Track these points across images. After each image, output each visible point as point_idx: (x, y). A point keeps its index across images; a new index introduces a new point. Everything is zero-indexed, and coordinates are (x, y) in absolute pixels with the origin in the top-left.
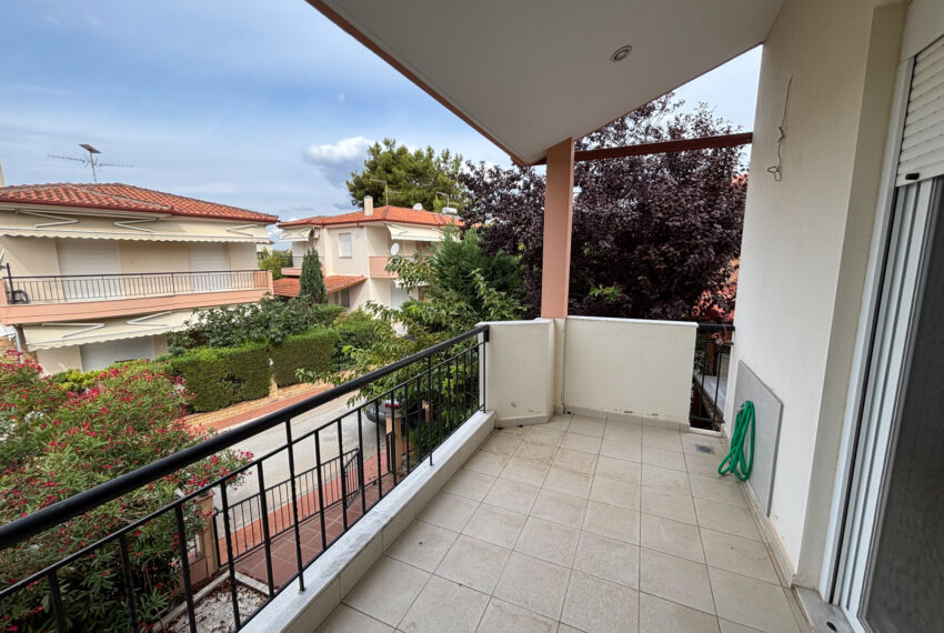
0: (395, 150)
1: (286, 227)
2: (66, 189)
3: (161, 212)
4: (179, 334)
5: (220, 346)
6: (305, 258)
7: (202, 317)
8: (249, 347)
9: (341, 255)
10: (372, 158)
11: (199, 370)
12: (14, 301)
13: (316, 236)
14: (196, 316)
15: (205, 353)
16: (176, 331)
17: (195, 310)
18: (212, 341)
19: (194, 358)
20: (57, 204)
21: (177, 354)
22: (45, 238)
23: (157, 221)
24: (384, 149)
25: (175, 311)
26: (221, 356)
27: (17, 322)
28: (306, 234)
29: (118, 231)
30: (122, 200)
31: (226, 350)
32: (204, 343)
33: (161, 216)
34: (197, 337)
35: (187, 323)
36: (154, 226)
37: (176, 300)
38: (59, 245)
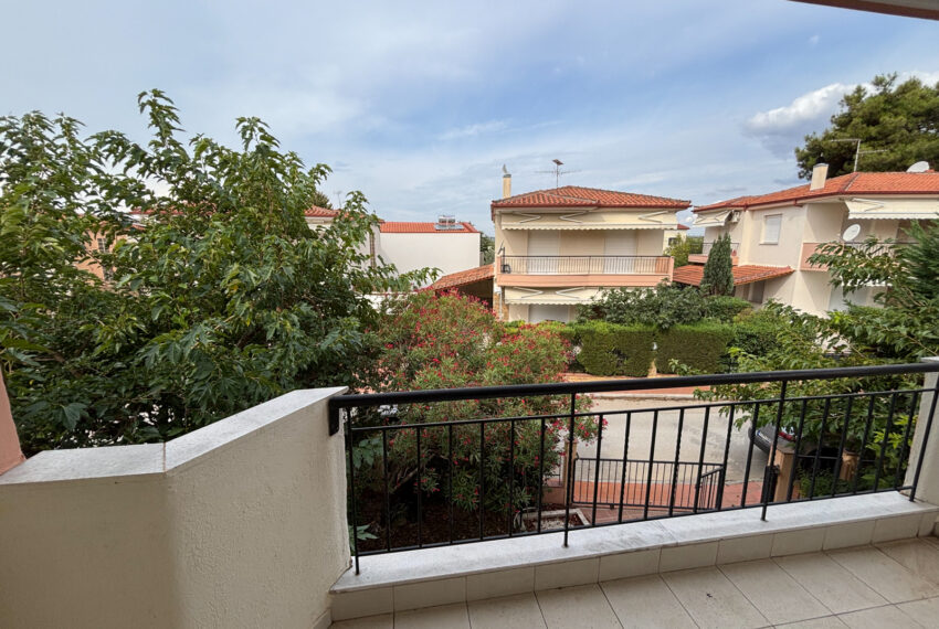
0: (893, 89)
1: (701, 211)
2: (538, 194)
3: (591, 205)
4: (586, 307)
5: (613, 322)
6: (714, 245)
7: (605, 295)
8: (637, 327)
9: (762, 242)
10: (846, 110)
11: (593, 339)
12: (504, 271)
13: (735, 220)
14: (600, 293)
15: (600, 326)
16: (584, 303)
17: (601, 288)
18: (608, 316)
19: (591, 328)
20: (532, 206)
21: (581, 322)
22: (523, 230)
23: (587, 213)
24: (871, 91)
25: (587, 287)
26: (612, 331)
27: (503, 284)
28: (722, 219)
29: (562, 223)
30: (567, 199)
31: (617, 327)
32: (602, 317)
33: (590, 209)
34: (597, 311)
35: (592, 298)
36: (583, 218)
37: (590, 278)
38: (530, 234)
